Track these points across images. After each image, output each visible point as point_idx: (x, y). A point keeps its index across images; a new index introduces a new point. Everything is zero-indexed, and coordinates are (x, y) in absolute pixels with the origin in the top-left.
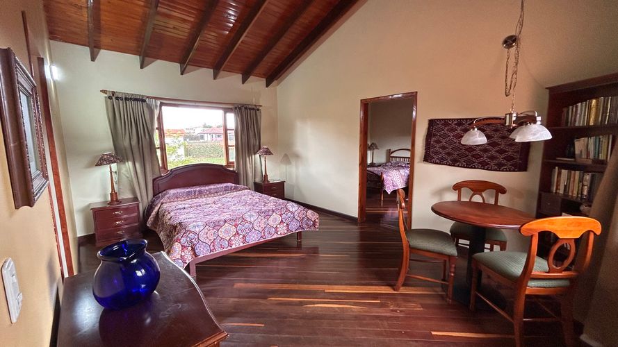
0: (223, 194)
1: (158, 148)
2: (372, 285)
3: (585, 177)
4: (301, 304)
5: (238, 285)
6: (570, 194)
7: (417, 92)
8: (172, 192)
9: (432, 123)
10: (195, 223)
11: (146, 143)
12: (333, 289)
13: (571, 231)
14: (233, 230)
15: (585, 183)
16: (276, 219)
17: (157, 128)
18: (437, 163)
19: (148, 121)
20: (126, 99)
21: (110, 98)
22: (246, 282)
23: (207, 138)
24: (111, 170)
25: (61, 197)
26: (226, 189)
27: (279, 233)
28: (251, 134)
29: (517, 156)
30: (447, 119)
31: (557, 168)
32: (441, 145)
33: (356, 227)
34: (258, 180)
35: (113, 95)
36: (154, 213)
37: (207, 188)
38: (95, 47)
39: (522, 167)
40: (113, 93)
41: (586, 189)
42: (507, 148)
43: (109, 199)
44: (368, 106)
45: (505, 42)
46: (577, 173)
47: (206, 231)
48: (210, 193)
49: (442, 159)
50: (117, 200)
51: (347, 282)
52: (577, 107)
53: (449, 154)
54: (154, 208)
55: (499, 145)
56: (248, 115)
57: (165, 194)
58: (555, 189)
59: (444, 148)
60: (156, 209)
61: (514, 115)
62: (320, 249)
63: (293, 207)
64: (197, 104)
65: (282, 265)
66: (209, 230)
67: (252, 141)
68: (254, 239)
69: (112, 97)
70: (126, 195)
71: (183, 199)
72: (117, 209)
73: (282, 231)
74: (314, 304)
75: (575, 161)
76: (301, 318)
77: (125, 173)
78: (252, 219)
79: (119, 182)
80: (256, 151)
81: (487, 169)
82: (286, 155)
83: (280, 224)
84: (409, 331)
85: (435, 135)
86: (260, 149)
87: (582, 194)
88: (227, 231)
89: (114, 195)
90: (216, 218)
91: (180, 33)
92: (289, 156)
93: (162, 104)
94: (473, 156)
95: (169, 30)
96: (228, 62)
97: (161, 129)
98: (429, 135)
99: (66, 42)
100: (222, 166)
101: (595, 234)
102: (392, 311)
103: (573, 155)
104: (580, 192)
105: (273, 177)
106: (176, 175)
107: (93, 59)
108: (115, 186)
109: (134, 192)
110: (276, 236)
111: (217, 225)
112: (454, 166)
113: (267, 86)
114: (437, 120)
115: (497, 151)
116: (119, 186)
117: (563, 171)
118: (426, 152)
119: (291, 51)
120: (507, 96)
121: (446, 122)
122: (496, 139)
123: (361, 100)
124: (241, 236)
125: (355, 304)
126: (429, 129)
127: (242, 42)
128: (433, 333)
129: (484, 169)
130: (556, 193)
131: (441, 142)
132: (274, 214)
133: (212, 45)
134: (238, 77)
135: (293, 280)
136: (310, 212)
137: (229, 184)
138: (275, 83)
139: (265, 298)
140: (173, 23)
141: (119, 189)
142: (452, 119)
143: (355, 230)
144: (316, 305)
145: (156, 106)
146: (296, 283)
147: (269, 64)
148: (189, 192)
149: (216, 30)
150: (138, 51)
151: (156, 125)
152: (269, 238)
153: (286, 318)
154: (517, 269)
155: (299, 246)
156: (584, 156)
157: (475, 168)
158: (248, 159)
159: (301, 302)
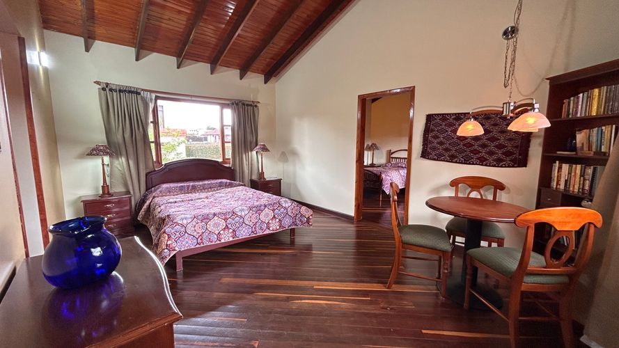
0: (217, 190)
1: (152, 142)
2: (363, 282)
3: (587, 170)
4: (288, 299)
5: (226, 280)
6: (571, 189)
7: (414, 87)
8: (165, 186)
9: (430, 118)
10: (183, 216)
11: (139, 137)
12: (322, 286)
13: (569, 222)
14: (223, 223)
15: (587, 177)
16: (268, 214)
17: (151, 122)
18: (434, 160)
19: (142, 114)
20: (120, 91)
21: (104, 89)
22: (235, 276)
23: (211, 139)
24: (103, 162)
25: (40, 182)
26: (221, 186)
27: (271, 229)
28: (248, 130)
29: (517, 151)
30: (445, 114)
31: (557, 162)
32: (438, 140)
33: (352, 225)
34: (255, 177)
35: (107, 87)
36: (145, 207)
37: (201, 183)
38: (89, 37)
39: (522, 162)
40: (107, 85)
41: (587, 183)
42: (506, 143)
43: (101, 192)
44: (366, 102)
45: (505, 33)
46: (579, 167)
47: (194, 223)
48: (204, 189)
49: (440, 155)
50: (109, 193)
51: (337, 279)
52: (578, 98)
53: (447, 150)
54: (146, 202)
55: (499, 139)
56: (246, 110)
57: (158, 188)
58: (555, 184)
59: (441, 143)
60: (148, 202)
61: (512, 104)
62: (313, 246)
63: (286, 203)
64: (193, 99)
65: (274, 261)
66: (197, 223)
67: (249, 137)
68: (244, 234)
69: (106, 88)
70: (118, 189)
71: (176, 193)
72: (109, 202)
73: (275, 227)
74: (301, 300)
75: (576, 154)
76: (287, 314)
77: (118, 166)
78: (243, 214)
79: (111, 176)
80: (253, 147)
81: (486, 165)
82: (283, 154)
83: (272, 219)
84: (398, 328)
85: (433, 131)
86: (257, 145)
87: (583, 189)
88: (216, 225)
89: (106, 188)
90: (206, 211)
91: (176, 25)
92: (287, 154)
93: (157, 98)
94: (471, 152)
95: (164, 21)
96: (225, 56)
97: (156, 123)
98: (427, 131)
99: (60, 31)
100: (217, 162)
101: (595, 226)
102: (383, 308)
103: (574, 149)
104: (581, 187)
105: (269, 175)
106: (169, 170)
107: (87, 50)
108: (107, 179)
109: (126, 185)
110: (267, 232)
111: (206, 218)
112: (452, 162)
113: (266, 82)
114: (435, 115)
115: (496, 146)
116: (111, 179)
117: (564, 165)
118: (423, 148)
119: (289, 47)
120: (505, 87)
121: (444, 117)
122: (495, 133)
123: (359, 96)
124: (231, 231)
125: (344, 301)
126: (426, 124)
127: (239, 36)
128: (424, 331)
129: (482, 165)
130: (556, 188)
131: (439, 138)
132: (266, 209)
133: (208, 38)
134: (235, 73)
135: (282, 276)
136: (304, 208)
137: (224, 181)
138: (273, 79)
139: (251, 293)
140: (167, 14)
141: (111, 182)
142: (450, 114)
143: (351, 229)
144: (303, 301)
145: (151, 99)
146: (284, 279)
147: (268, 60)
148: (182, 186)
149: (214, 24)
150: (134, 43)
151: (151, 119)
152: (260, 233)
153: (270, 313)
154: (513, 265)
155: (292, 242)
156: (586, 148)
157: (473, 164)
158: (244, 156)
159: (288, 298)
